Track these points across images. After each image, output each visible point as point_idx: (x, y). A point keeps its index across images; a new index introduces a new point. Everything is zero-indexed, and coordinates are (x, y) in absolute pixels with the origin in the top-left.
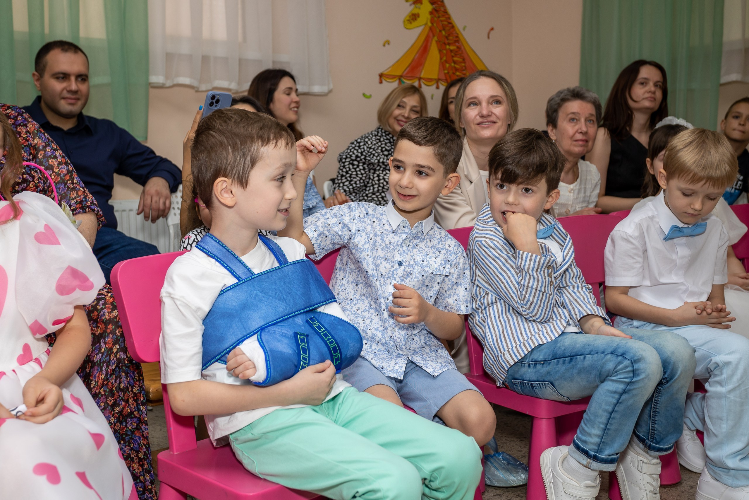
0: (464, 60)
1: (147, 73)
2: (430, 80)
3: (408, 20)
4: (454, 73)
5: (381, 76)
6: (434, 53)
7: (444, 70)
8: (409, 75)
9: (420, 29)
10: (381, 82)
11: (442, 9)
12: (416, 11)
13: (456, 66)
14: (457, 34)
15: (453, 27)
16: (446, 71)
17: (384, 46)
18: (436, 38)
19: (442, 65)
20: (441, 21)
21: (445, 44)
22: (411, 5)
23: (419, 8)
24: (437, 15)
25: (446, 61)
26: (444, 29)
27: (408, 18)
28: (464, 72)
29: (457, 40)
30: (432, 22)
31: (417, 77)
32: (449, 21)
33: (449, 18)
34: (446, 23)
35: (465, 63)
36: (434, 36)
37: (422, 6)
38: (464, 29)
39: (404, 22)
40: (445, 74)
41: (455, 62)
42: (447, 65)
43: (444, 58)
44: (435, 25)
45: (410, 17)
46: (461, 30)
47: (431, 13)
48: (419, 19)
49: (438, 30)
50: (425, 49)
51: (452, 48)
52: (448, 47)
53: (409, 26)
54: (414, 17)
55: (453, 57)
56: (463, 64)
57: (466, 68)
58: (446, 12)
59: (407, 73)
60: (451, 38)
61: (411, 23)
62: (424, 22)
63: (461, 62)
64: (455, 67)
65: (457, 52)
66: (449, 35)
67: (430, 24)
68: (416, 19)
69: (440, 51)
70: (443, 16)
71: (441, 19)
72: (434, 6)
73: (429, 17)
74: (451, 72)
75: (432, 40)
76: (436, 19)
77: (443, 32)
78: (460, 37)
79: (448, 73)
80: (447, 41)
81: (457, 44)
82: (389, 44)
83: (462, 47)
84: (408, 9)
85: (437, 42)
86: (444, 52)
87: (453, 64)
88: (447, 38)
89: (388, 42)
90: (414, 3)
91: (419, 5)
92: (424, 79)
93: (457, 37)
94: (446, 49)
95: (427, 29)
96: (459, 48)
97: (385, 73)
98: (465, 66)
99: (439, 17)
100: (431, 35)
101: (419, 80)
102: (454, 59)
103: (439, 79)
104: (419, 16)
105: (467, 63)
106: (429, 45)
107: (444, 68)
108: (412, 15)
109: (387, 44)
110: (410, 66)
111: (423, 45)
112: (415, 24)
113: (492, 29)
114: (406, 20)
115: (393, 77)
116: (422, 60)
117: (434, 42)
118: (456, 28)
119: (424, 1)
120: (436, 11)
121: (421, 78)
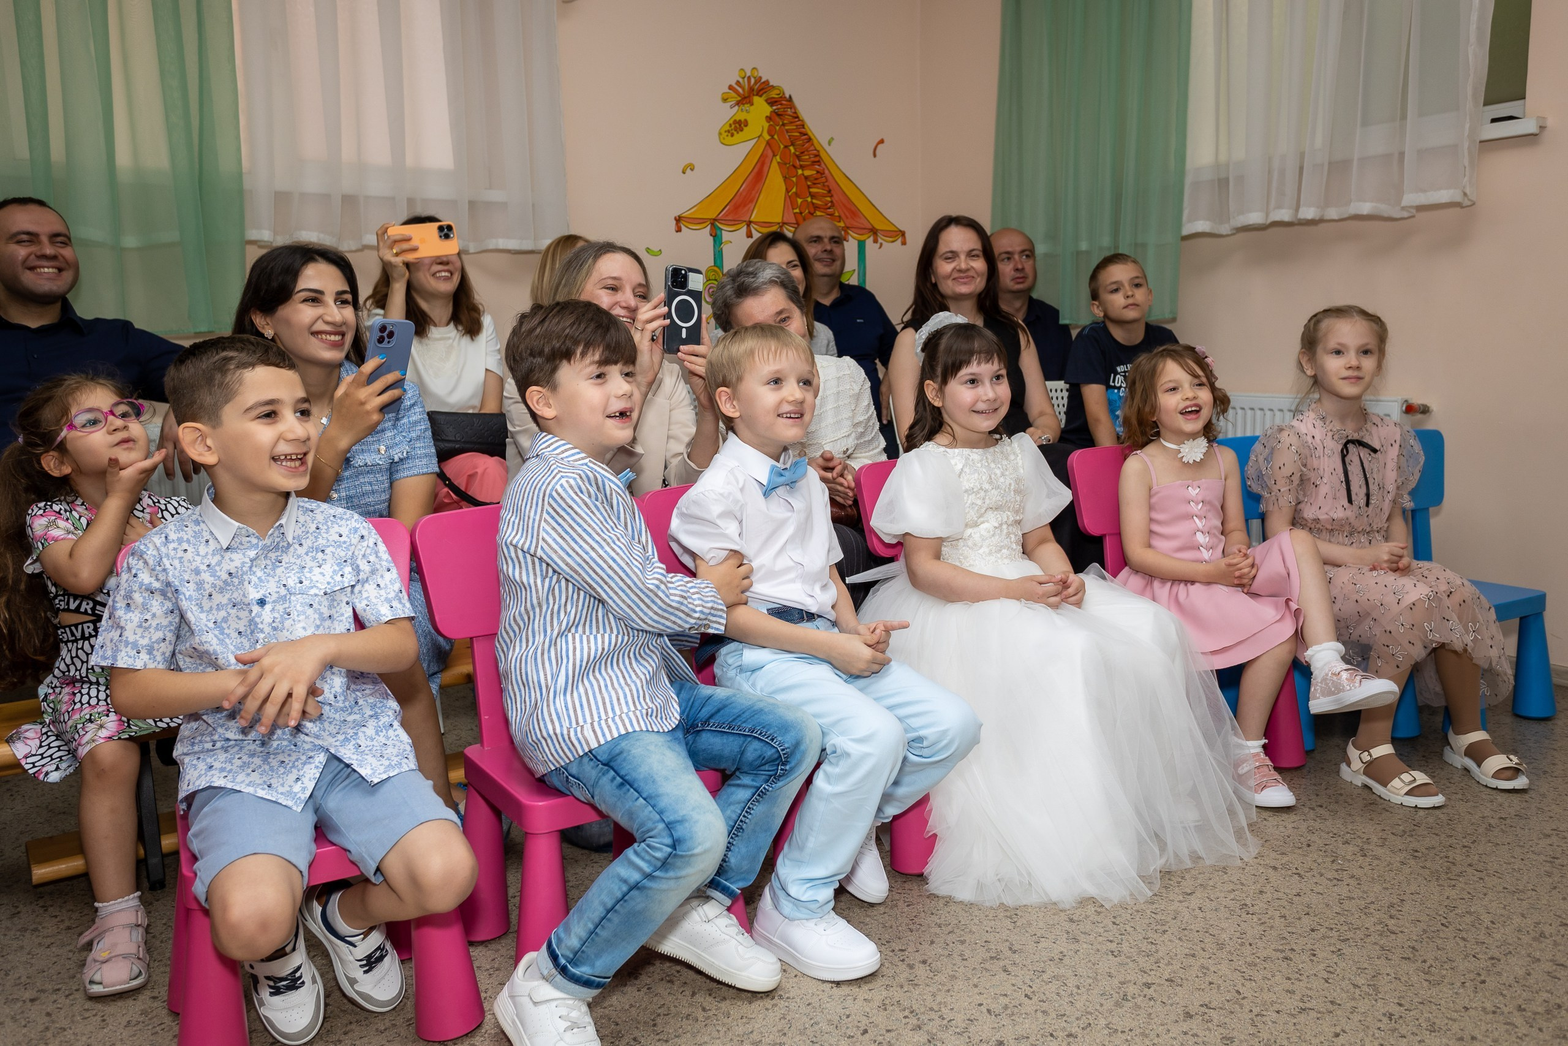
0: (829, 191)
1: (242, 226)
3: (729, 131)
5: (678, 220)
6: (775, 181)
7: (793, 208)
8: (730, 218)
9: (749, 145)
10: (679, 230)
11: (790, 111)
12: (741, 116)
13: (814, 201)
15: (810, 139)
16: (797, 211)
18: (778, 158)
19: (790, 200)
20: (787, 131)
21: (794, 166)
22: (731, 107)
23: (747, 111)
24: (780, 122)
25: (797, 195)
26: (793, 144)
27: (727, 128)
29: (817, 160)
30: (770, 133)
31: (743, 222)
32: (803, 130)
33: (803, 126)
34: (798, 134)
35: (831, 196)
36: (774, 155)
37: (752, 108)
38: (829, 143)
39: (720, 134)
40: (795, 214)
41: (813, 196)
42: (799, 201)
43: (794, 190)
44: (776, 137)
45: (730, 126)
46: (824, 142)
47: (769, 119)
48: (746, 129)
49: (782, 147)
50: (758, 176)
52: (800, 172)
53: (729, 140)
54: (739, 126)
55: (809, 187)
56: (829, 199)
57: (833, 204)
58: (796, 117)
59: (727, 215)
60: (805, 157)
61: (732, 135)
62: (757, 134)
63: (824, 196)
64: (813, 204)
65: (816, 179)
66: (802, 153)
67: (768, 137)
68: (742, 130)
69: (785, 179)
70: (791, 123)
71: (788, 127)
72: (774, 108)
73: (766, 125)
75: (771, 162)
76: (777, 128)
77: (792, 148)
78: (823, 155)
79: (801, 213)
80: (798, 163)
81: (817, 167)
82: (692, 170)
83: (826, 172)
84: (728, 113)
85: (778, 163)
86: (794, 179)
87: (809, 199)
88: (798, 157)
89: (690, 167)
90: (738, 103)
91: (746, 107)
92: (755, 223)
93: (817, 156)
94: (796, 176)
95: (763, 145)
96: (820, 173)
97: (686, 215)
98: (832, 202)
99: (784, 125)
100: (770, 153)
101: (748, 226)
102: (812, 190)
103: (784, 223)
104: (746, 123)
105: (835, 196)
106: (766, 169)
107: (794, 205)
108: (735, 122)
109: (688, 170)
110: (731, 204)
111: (756, 170)
112: (738, 137)
113: (882, 141)
114: (723, 131)
115: (701, 221)
116: (754, 192)
117: (775, 165)
118: (815, 142)
119: (756, 99)
120: (779, 115)
121: (750, 222)
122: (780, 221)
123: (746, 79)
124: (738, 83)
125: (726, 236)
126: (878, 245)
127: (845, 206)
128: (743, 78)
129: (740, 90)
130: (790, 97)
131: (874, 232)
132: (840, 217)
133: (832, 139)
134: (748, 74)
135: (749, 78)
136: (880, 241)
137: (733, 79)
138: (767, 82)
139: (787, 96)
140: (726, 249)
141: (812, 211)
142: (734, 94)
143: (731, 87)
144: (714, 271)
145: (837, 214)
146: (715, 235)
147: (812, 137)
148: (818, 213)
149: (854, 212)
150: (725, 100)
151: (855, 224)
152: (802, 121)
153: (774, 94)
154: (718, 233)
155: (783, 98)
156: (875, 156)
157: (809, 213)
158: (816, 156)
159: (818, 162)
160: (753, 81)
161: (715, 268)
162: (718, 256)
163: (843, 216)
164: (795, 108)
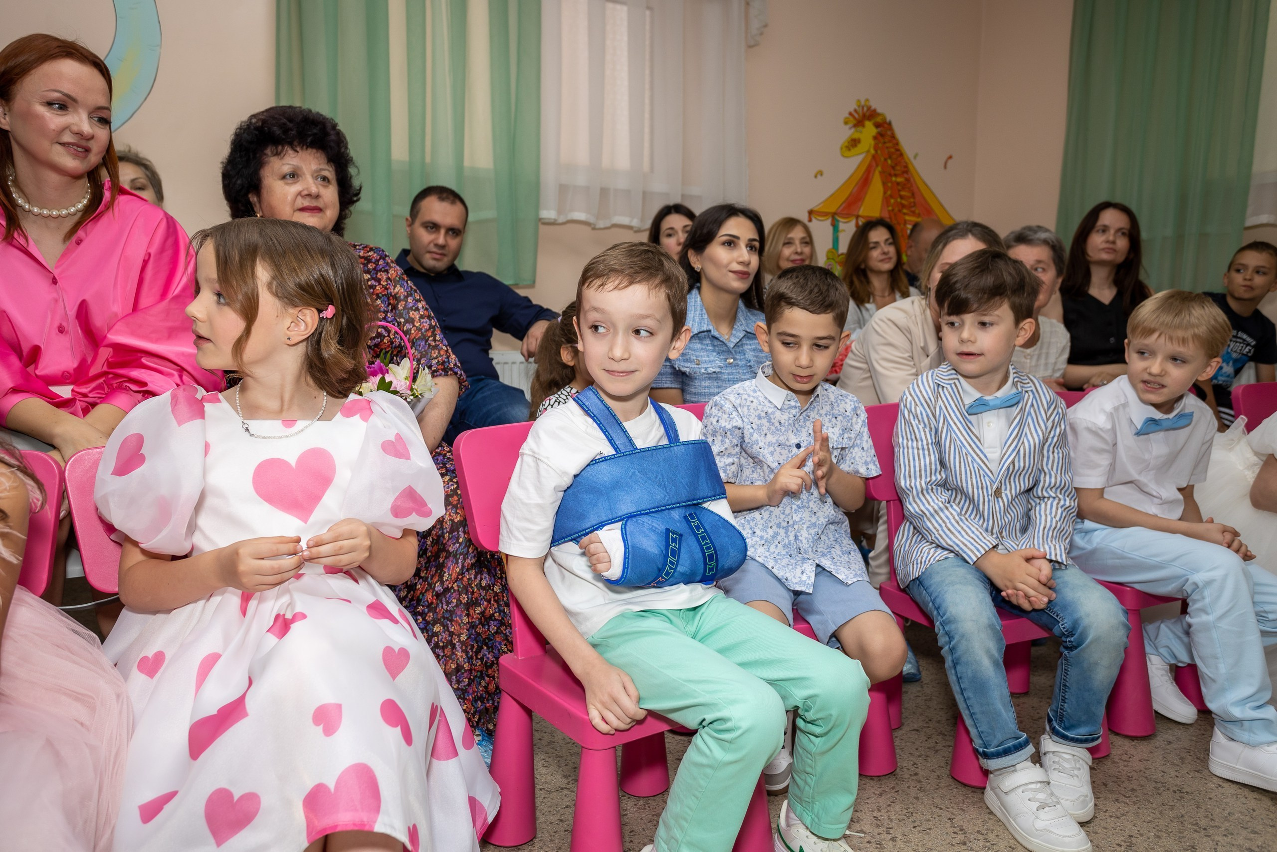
0: (913, 195)
1: (537, 207)
3: (847, 147)
4: (900, 211)
5: (809, 213)
6: (877, 187)
7: (888, 206)
8: (845, 212)
9: (861, 157)
11: (889, 133)
12: (856, 136)
14: (906, 163)
15: (901, 155)
16: (890, 208)
17: (816, 177)
18: (879, 168)
19: (886, 200)
20: (887, 148)
21: (890, 175)
22: (850, 128)
23: (861, 132)
24: (882, 141)
25: (891, 196)
26: (890, 157)
27: (846, 144)
28: (913, 209)
29: (906, 170)
30: (876, 148)
31: (853, 215)
32: (897, 147)
33: (897, 144)
34: (893, 150)
35: (914, 198)
36: (877, 165)
37: (864, 130)
38: (915, 157)
39: (841, 149)
40: (889, 211)
41: (902, 197)
42: (892, 201)
43: (889, 193)
44: (879, 152)
45: (849, 143)
46: (911, 157)
47: (875, 138)
48: (859, 146)
49: (882, 159)
50: (865, 182)
51: (899, 180)
52: (894, 179)
53: (847, 153)
54: (854, 143)
55: (899, 191)
56: (912, 200)
57: (915, 204)
58: (893, 137)
59: (843, 210)
60: (898, 168)
61: (850, 150)
62: (866, 149)
63: (909, 198)
64: (902, 203)
65: (905, 185)
66: (896, 164)
67: (873, 151)
68: (856, 146)
69: (884, 184)
70: (890, 141)
71: (888, 145)
72: (879, 129)
73: (873, 143)
74: (896, 209)
75: (875, 170)
76: (880, 145)
77: (889, 161)
78: (910, 166)
79: (893, 210)
80: (893, 172)
81: (906, 175)
82: (821, 175)
83: (912, 180)
84: (847, 132)
85: (880, 173)
86: (889, 184)
87: (899, 200)
88: (893, 168)
89: (820, 173)
90: (855, 126)
91: (860, 128)
92: (862, 217)
93: (906, 167)
94: (891, 182)
95: (869, 158)
96: (908, 180)
97: (816, 209)
98: (914, 203)
99: (885, 143)
100: (874, 164)
101: (856, 218)
102: (901, 193)
104: (859, 141)
105: (917, 198)
106: (871, 176)
107: (888, 204)
108: (852, 140)
109: (819, 176)
110: (846, 202)
111: (864, 177)
112: (854, 151)
113: (950, 157)
114: (843, 147)
115: (824, 214)
116: (862, 194)
117: (877, 173)
118: (905, 155)
119: (867, 123)
120: (882, 135)
121: (857, 215)
123: (861, 109)
124: (855, 111)
125: (842, 226)
127: (923, 207)
128: (859, 106)
129: (856, 116)
130: (890, 121)
133: (917, 154)
134: (863, 103)
135: (863, 108)
137: (852, 107)
138: (875, 110)
139: (888, 120)
140: (840, 235)
141: (901, 209)
142: (851, 119)
143: (850, 114)
145: (917, 212)
146: (834, 225)
147: (903, 153)
148: (905, 211)
150: (846, 123)
152: (897, 140)
153: (879, 119)
154: (836, 223)
155: (885, 122)
156: (945, 167)
159: (907, 172)
160: (865, 109)
161: (834, 251)
162: (836, 241)
164: (893, 130)
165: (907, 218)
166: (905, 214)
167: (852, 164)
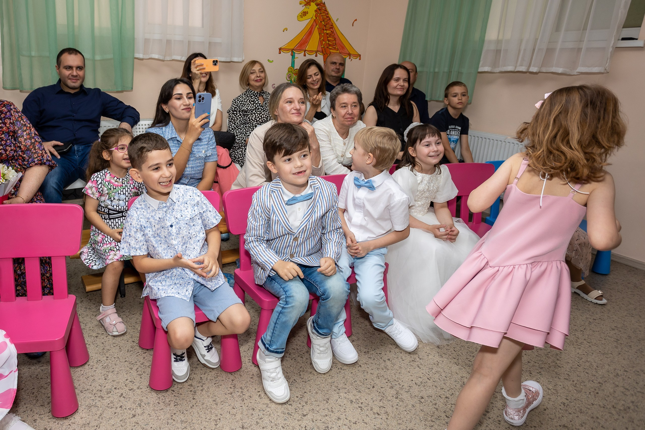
0: (335, 39)
1: (133, 52)
2: (312, 51)
5: (280, 49)
6: (316, 35)
7: (321, 45)
8: (298, 49)
9: (308, 21)
10: (280, 53)
11: (323, 9)
12: (306, 10)
13: (329, 43)
14: (332, 23)
15: (330, 19)
16: (323, 46)
17: (284, 31)
18: (318, 26)
19: (321, 42)
20: (322, 16)
21: (323, 29)
23: (308, 8)
25: (323, 40)
26: (323, 21)
27: (301, 14)
29: (332, 27)
30: (316, 16)
31: (303, 50)
32: (328, 15)
34: (326, 17)
35: (336, 41)
36: (316, 25)
37: (310, 7)
38: (337, 21)
39: (298, 17)
40: (322, 47)
41: (329, 41)
42: (324, 42)
43: (322, 38)
44: (318, 18)
45: (302, 14)
46: (335, 21)
47: (316, 11)
49: (320, 22)
50: (310, 33)
52: (325, 31)
53: (301, 19)
54: (305, 14)
55: (328, 37)
56: (334, 42)
58: (326, 10)
60: (328, 26)
61: (302, 17)
62: (311, 17)
64: (329, 44)
65: (331, 34)
67: (314, 18)
68: (306, 15)
69: (320, 34)
70: (324, 13)
72: (318, 7)
73: (315, 13)
76: (319, 14)
77: (323, 22)
78: (334, 25)
79: (324, 47)
80: (325, 28)
81: (332, 30)
83: (335, 32)
84: (301, 8)
85: (318, 28)
86: (323, 34)
87: (327, 42)
88: (325, 26)
89: (286, 29)
90: (305, 5)
91: (308, 6)
92: (307, 51)
94: (324, 33)
95: (313, 21)
96: (332, 32)
97: (283, 47)
98: (335, 43)
99: (321, 13)
100: (315, 24)
101: (305, 52)
102: (328, 38)
103: (317, 51)
104: (307, 13)
105: (337, 41)
106: (313, 30)
108: (303, 12)
110: (300, 43)
111: (309, 31)
112: (304, 18)
113: (356, 20)
114: (299, 16)
115: (288, 50)
116: (308, 39)
117: (316, 28)
118: (332, 20)
119: (312, 3)
120: (320, 10)
121: (306, 50)
122: (316, 50)
125: (296, 56)
126: (351, 60)
127: (340, 45)
129: (306, 0)
130: (324, 2)
131: (349, 55)
132: (338, 49)
133: (338, 19)
136: (351, 58)
139: (323, 2)
140: (296, 60)
141: (328, 47)
142: (304, 2)
144: (291, 69)
145: (337, 48)
147: (331, 18)
148: (330, 47)
149: (343, 47)
150: (301, 4)
151: (343, 52)
152: (328, 12)
153: (318, 2)
154: (294, 54)
155: (322, 3)
156: (353, 26)
157: (327, 47)
158: (332, 25)
159: (332, 28)
162: (293, 63)
163: (339, 48)
164: (326, 7)
165: (331, 51)
166: (330, 49)
167: (304, 24)
